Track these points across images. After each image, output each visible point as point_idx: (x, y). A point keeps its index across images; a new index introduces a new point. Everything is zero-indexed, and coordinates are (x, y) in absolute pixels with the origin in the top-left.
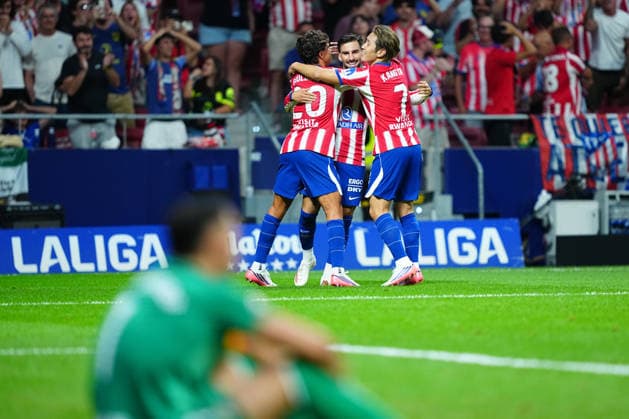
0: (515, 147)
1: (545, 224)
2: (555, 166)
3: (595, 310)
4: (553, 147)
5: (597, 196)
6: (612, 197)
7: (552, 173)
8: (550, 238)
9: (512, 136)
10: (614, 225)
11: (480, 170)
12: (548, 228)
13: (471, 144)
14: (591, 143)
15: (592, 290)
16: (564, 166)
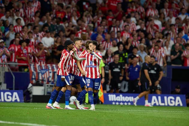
0: (23, 72)
1: (30, 92)
2: (33, 77)
3: (35, 112)
4: (33, 72)
5: (44, 85)
6: (48, 86)
7: (33, 79)
8: (31, 96)
9: (23, 69)
10: (48, 93)
11: (14, 77)
12: (31, 93)
13: (12, 71)
14: (43, 72)
15: (36, 108)
16: (36, 77)
